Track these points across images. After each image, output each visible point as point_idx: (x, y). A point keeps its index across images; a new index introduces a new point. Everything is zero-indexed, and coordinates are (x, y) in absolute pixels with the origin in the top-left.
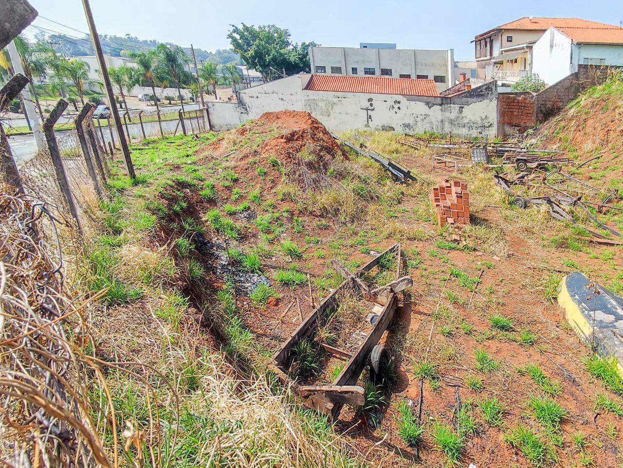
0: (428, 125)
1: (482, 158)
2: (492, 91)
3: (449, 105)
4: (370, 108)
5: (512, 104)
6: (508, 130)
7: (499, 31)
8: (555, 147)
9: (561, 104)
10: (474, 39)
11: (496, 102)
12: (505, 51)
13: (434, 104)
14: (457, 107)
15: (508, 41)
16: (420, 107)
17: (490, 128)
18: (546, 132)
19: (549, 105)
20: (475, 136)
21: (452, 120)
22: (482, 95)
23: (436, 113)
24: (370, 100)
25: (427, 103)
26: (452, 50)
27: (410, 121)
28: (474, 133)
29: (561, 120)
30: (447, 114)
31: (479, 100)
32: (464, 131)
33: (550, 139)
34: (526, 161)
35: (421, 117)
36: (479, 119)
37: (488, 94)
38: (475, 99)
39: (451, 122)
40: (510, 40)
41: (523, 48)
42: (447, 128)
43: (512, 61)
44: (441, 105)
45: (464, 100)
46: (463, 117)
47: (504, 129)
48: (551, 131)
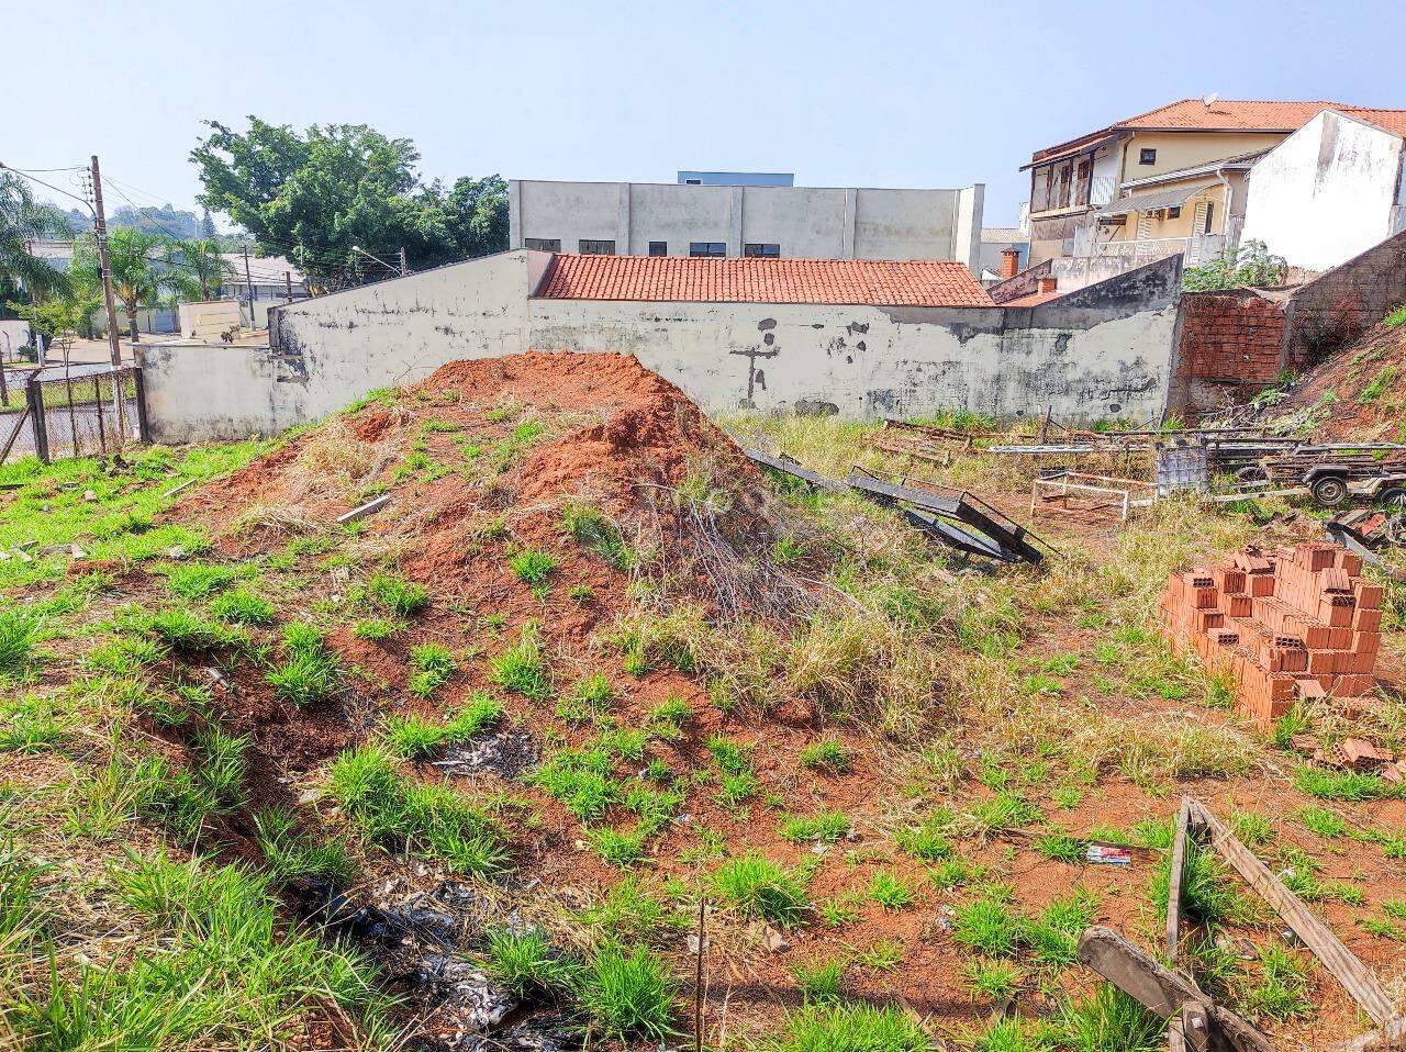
0: (950, 392)
1: (1194, 477)
2: (1164, 283)
3: (1026, 331)
4: (764, 348)
5: (1220, 321)
6: (1202, 395)
7: (1120, 135)
8: (1375, 432)
9: (1363, 316)
10: (1031, 162)
11: (1173, 318)
12: (1136, 189)
13: (977, 331)
14: (1050, 335)
15: (1143, 162)
16: (935, 341)
17: (1147, 394)
18: (1329, 395)
19: (1329, 319)
20: (1096, 417)
21: (1029, 375)
22: (1133, 299)
23: (983, 355)
24: (768, 324)
25: (957, 329)
26: (980, 187)
27: (894, 382)
28: (1096, 409)
29: (1381, 359)
30: (1018, 358)
31: (1123, 311)
32: (1065, 406)
33: (1345, 414)
34: (1341, 477)
35: (932, 371)
36: (1115, 369)
37: (1152, 293)
38: (1109, 312)
39: (1028, 381)
40: (1148, 158)
41: (1212, 175)
42: (1012, 399)
43: (1160, 213)
44: (999, 331)
45: (1076, 313)
46: (1065, 365)
47: (1188, 396)
48: (1346, 391)
